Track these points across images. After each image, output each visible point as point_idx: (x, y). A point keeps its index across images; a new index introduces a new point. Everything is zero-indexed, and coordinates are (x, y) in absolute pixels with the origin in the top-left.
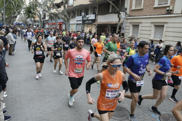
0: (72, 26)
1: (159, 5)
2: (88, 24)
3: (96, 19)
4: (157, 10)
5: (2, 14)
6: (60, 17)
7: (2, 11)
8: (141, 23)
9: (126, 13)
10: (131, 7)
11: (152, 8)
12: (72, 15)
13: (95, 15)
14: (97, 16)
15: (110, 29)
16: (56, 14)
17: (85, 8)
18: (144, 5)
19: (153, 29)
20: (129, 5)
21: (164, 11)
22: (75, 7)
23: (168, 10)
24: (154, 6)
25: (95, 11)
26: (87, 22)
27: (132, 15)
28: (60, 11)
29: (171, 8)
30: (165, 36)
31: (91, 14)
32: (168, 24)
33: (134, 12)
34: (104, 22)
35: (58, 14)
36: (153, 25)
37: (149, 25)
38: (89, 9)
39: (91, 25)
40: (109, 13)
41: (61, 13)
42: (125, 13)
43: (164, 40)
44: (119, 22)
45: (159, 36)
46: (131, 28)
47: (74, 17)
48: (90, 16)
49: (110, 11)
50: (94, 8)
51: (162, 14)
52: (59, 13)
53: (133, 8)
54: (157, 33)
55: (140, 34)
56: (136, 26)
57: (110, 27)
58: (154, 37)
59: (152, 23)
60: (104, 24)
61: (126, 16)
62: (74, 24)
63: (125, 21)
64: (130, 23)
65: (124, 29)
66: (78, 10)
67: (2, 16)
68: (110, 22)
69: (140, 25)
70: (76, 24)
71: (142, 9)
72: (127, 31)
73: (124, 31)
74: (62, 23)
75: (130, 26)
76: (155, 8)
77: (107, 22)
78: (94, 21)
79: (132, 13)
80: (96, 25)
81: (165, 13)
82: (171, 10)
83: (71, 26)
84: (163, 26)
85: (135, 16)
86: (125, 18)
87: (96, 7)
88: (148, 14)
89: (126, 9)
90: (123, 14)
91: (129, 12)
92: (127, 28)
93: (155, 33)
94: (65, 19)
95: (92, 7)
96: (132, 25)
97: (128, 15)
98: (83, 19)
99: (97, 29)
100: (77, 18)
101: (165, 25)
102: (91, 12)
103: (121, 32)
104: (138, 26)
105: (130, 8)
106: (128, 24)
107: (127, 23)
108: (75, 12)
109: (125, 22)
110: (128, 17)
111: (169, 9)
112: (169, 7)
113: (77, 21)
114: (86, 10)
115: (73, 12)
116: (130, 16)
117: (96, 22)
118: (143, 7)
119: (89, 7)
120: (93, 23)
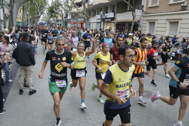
0: (93, 24)
1: (174, 1)
2: (107, 23)
3: (115, 17)
4: (172, 7)
5: (27, 15)
6: (80, 16)
7: (27, 13)
8: (157, 20)
9: (143, 11)
10: (147, 4)
11: (167, 4)
12: (92, 13)
13: (114, 13)
14: (116, 14)
15: (128, 26)
16: (76, 13)
17: (105, 7)
18: (159, 2)
19: (168, 26)
20: (146, 3)
21: (179, 7)
22: (95, 5)
23: (182, 6)
24: (169, 2)
25: (114, 9)
26: (106, 20)
27: (149, 12)
28: (80, 10)
29: (185, 4)
30: (179, 32)
31: (110, 12)
32: (182, 20)
33: (150, 9)
34: (122, 20)
35: (78, 13)
36: (168, 22)
37: (164, 22)
38: (108, 7)
39: (111, 23)
40: (127, 11)
41: (81, 12)
42: (141, 11)
43: (179, 37)
44: (133, 20)
45: (174, 32)
46: (148, 25)
47: (94, 15)
48: (110, 14)
49: (128, 9)
50: (113, 6)
51: (177, 10)
52: (80, 12)
53: (150, 5)
54: (172, 30)
55: (156, 31)
56: (152, 23)
57: (128, 25)
58: (169, 33)
59: (167, 20)
60: (122, 22)
61: (143, 14)
62: (95, 22)
63: (142, 18)
64: (147, 20)
65: (141, 26)
66: (98, 9)
67: (27, 17)
68: (127, 20)
69: (156, 22)
70: (96, 23)
71: (158, 6)
72: (144, 28)
73: (141, 28)
74: (83, 22)
75: (146, 24)
76: (170, 5)
77: (125, 20)
78: (113, 19)
79: (149, 10)
80: (115, 23)
81: (180, 10)
82: (186, 6)
83: (91, 24)
84: (178, 23)
85: (151, 14)
86: (142, 16)
87: (115, 6)
88: (164, 11)
89: (143, 6)
90: (140, 11)
91: (146, 10)
92: (144, 25)
93: (170, 30)
94: (85, 18)
95: (111, 5)
96: (149, 22)
97: (144, 12)
98: (101, 17)
99: (116, 27)
100: (97, 17)
101: (180, 22)
102: (111, 10)
103: (138, 30)
104: (154, 23)
105: (146, 6)
106: (145, 22)
107: (144, 20)
108: (95, 11)
109: (142, 20)
110: (145, 14)
111: (184, 5)
112: (183, 3)
113: (97, 19)
114: (106, 8)
115: (93, 10)
116: (146, 14)
117: (115, 20)
118: (159, 4)
119: (108, 6)
120: (112, 22)
